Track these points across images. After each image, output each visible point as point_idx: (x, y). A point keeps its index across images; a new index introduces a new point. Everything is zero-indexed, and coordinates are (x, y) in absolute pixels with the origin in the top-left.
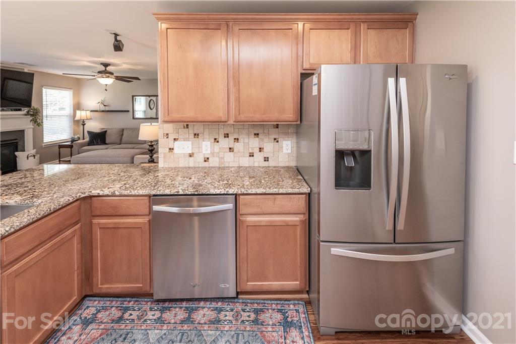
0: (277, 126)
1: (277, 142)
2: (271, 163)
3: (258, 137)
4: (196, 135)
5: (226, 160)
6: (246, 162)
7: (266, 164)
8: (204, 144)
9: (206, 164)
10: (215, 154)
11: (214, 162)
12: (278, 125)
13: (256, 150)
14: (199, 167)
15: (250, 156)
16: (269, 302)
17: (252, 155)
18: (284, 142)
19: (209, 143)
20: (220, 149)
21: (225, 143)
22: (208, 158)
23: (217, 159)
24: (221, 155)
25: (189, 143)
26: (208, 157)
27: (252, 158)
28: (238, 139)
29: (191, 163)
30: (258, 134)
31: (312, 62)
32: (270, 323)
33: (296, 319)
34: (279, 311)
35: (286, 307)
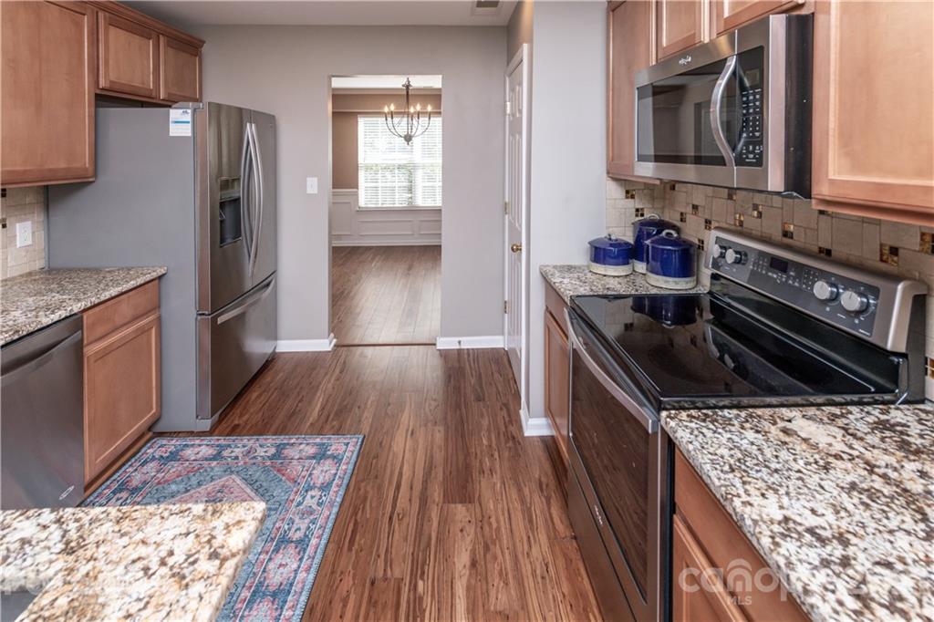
0: (5, 196)
16: (118, 474)
18: (18, 226)
31: (112, 77)
32: (153, 474)
33: (172, 449)
34: (143, 465)
35: (145, 457)
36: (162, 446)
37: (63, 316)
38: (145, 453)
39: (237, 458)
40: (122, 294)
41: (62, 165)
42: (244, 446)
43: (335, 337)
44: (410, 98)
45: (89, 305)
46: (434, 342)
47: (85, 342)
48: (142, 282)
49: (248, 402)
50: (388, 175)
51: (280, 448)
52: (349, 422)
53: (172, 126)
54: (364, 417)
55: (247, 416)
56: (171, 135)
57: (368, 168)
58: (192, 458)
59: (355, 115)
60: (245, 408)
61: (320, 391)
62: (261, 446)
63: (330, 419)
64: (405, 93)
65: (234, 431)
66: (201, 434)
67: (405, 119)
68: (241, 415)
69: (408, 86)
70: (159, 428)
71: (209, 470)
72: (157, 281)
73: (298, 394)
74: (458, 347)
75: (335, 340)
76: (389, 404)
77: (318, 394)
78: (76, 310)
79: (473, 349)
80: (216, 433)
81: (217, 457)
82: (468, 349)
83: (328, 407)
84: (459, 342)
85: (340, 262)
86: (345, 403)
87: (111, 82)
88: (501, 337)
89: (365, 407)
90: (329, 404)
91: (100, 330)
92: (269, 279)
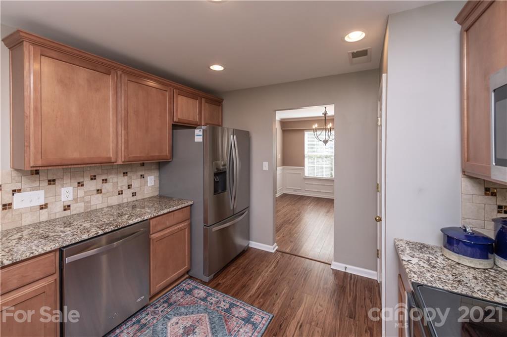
0: (143, 165)
1: (143, 177)
2: (138, 197)
3: (127, 175)
4: (51, 182)
5: (92, 203)
6: (115, 200)
7: (134, 198)
8: (64, 190)
9: (68, 213)
10: (78, 199)
11: (78, 208)
12: (144, 163)
13: (125, 187)
14: (56, 219)
15: (119, 194)
16: (169, 293)
17: (121, 193)
18: (149, 177)
19: (71, 189)
20: (85, 192)
21: (91, 186)
22: (69, 206)
23: (82, 204)
24: (87, 198)
25: (41, 193)
26: (69, 204)
27: (121, 196)
28: (106, 180)
29: (44, 216)
30: (127, 173)
31: (180, 117)
32: (180, 298)
33: (191, 287)
34: (178, 291)
35: (181, 287)
36: (188, 284)
37: (139, 221)
38: (182, 285)
39: (212, 304)
40: (170, 212)
41: (157, 154)
42: (217, 298)
43: (277, 245)
44: (327, 121)
45: (152, 216)
46: (330, 263)
47: (151, 233)
48: (180, 207)
49: (228, 272)
50: (320, 160)
51: (232, 305)
52: (268, 302)
53: (196, 137)
54: (277, 302)
55: (225, 280)
56: (196, 141)
57: (310, 157)
58: (196, 296)
59: (303, 130)
60: (225, 275)
61: (260, 277)
62: (224, 301)
63: (260, 297)
64: (324, 118)
65: (216, 287)
66: (204, 283)
67: (324, 132)
68: (223, 278)
69: (325, 114)
70: (190, 273)
71: (199, 306)
72: (189, 207)
73: (251, 275)
74: (344, 271)
75: (277, 247)
76: (293, 299)
77: (259, 278)
78: (146, 218)
79: (354, 275)
80: (209, 285)
81: (204, 299)
82: (351, 274)
83: (262, 288)
84: (346, 268)
85: (293, 203)
86: (271, 289)
87: (179, 119)
88: (375, 272)
89: (279, 296)
90: (263, 286)
91: (159, 228)
92: (244, 211)
